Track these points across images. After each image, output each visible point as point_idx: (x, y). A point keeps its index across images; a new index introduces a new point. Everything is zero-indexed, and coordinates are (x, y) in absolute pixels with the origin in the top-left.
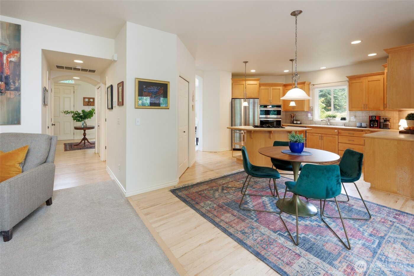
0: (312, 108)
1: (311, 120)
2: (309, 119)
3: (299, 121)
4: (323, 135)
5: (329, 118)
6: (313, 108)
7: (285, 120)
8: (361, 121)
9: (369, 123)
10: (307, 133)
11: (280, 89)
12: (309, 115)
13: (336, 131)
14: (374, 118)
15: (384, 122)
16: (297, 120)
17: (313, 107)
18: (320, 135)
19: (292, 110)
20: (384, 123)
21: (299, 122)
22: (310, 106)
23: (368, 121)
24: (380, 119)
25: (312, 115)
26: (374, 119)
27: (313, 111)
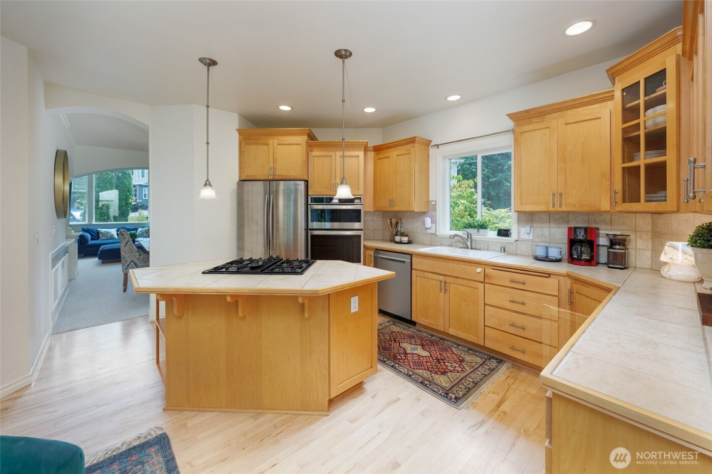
0: (433, 203)
1: (432, 234)
2: (428, 231)
3: (407, 236)
4: (448, 279)
5: (470, 231)
6: (436, 203)
7: (381, 232)
8: (548, 240)
9: (567, 246)
10: (413, 271)
11: (358, 156)
12: (428, 221)
13: (479, 270)
14: (583, 233)
15: (611, 247)
16: (403, 235)
17: (436, 201)
18: (441, 278)
19: (390, 209)
20: (610, 250)
21: (405, 239)
22: (430, 199)
23: (566, 240)
24: (597, 236)
25: (434, 222)
26: (580, 237)
27: (436, 211)
